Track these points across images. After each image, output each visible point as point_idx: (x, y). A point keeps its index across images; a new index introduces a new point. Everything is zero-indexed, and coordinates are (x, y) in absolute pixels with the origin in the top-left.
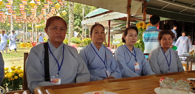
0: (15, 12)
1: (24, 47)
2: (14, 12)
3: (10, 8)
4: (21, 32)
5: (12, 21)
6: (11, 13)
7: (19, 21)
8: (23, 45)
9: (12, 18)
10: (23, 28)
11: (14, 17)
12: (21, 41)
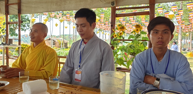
0: (184, 22)
1: (191, 57)
2: (182, 23)
3: (179, 19)
4: (188, 40)
5: (180, 31)
6: (181, 23)
7: (187, 30)
8: (191, 54)
9: (180, 28)
10: (190, 36)
11: (182, 28)
12: (188, 51)
